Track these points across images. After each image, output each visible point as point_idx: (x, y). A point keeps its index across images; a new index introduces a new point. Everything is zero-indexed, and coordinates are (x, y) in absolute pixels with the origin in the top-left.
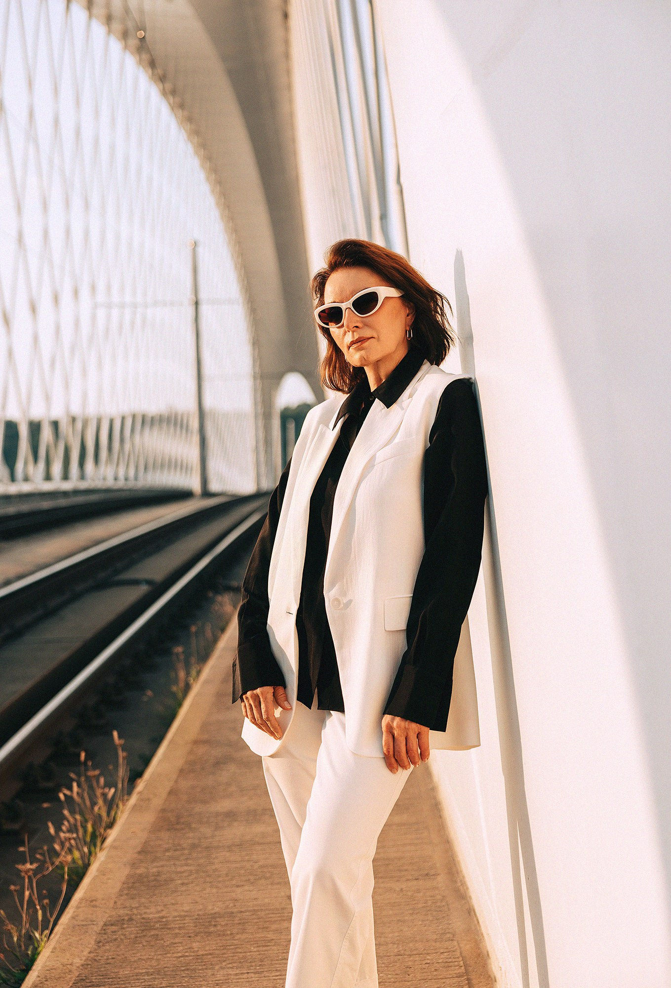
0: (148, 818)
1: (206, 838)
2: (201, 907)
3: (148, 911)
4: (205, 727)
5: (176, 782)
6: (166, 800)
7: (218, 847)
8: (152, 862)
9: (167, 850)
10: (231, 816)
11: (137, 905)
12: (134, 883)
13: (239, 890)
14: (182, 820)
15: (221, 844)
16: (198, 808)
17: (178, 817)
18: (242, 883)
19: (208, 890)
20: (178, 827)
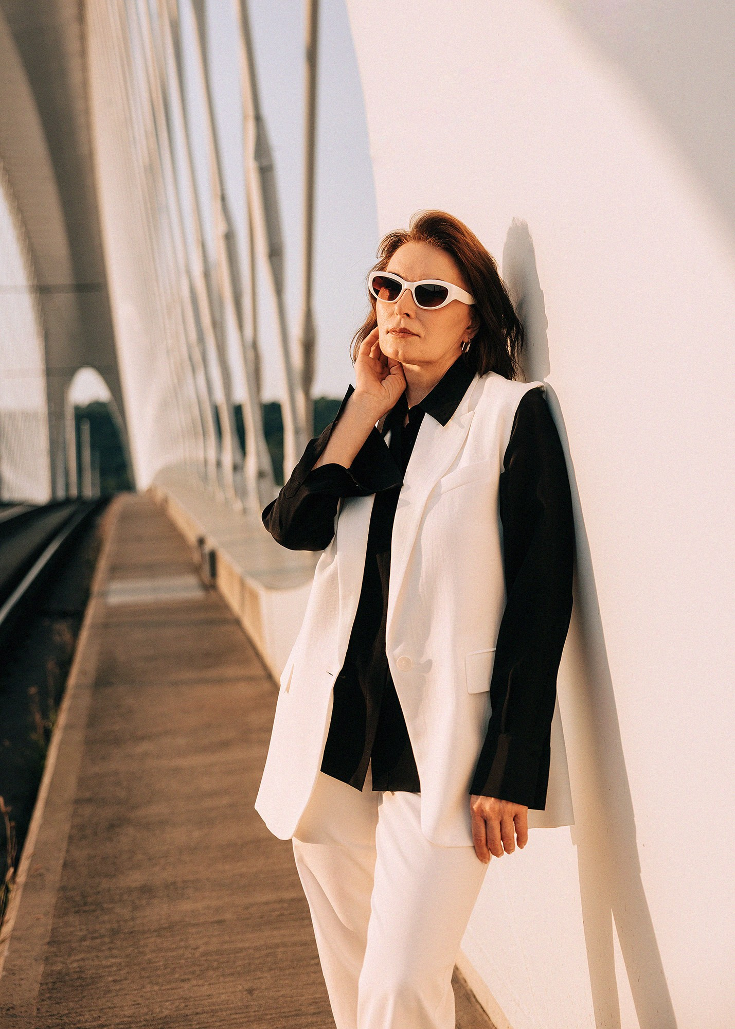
0: (49, 898)
1: (126, 921)
2: (146, 1010)
3: (81, 1018)
4: (82, 782)
5: (68, 851)
6: (62, 875)
7: (144, 932)
8: (69, 955)
9: (84, 939)
10: (147, 890)
11: (66, 1012)
12: (54, 983)
13: (186, 986)
14: (90, 900)
15: (146, 928)
16: (105, 884)
17: (84, 896)
18: (186, 977)
19: (148, 988)
20: (86, 908)
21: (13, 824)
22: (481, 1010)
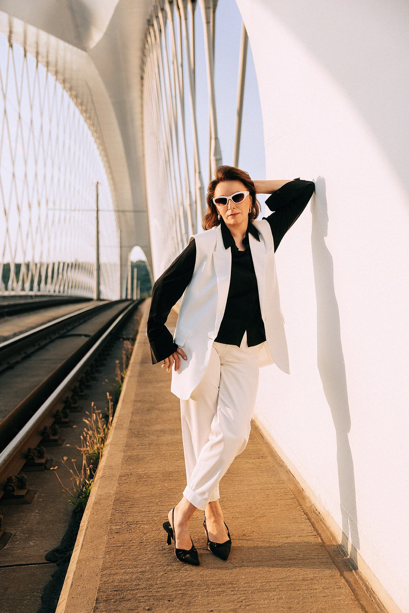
0: (125, 432)
1: (155, 441)
2: (163, 469)
3: (138, 470)
4: (137, 395)
5: (132, 417)
6: (130, 425)
7: (162, 444)
8: (133, 450)
9: (138, 445)
10: (163, 431)
11: (132, 468)
12: (128, 459)
13: (178, 462)
14: (140, 433)
15: (162, 443)
16: (146, 428)
17: (138, 432)
18: (178, 459)
19: (164, 462)
20: (139, 436)
21: (112, 403)
22: (292, 476)
